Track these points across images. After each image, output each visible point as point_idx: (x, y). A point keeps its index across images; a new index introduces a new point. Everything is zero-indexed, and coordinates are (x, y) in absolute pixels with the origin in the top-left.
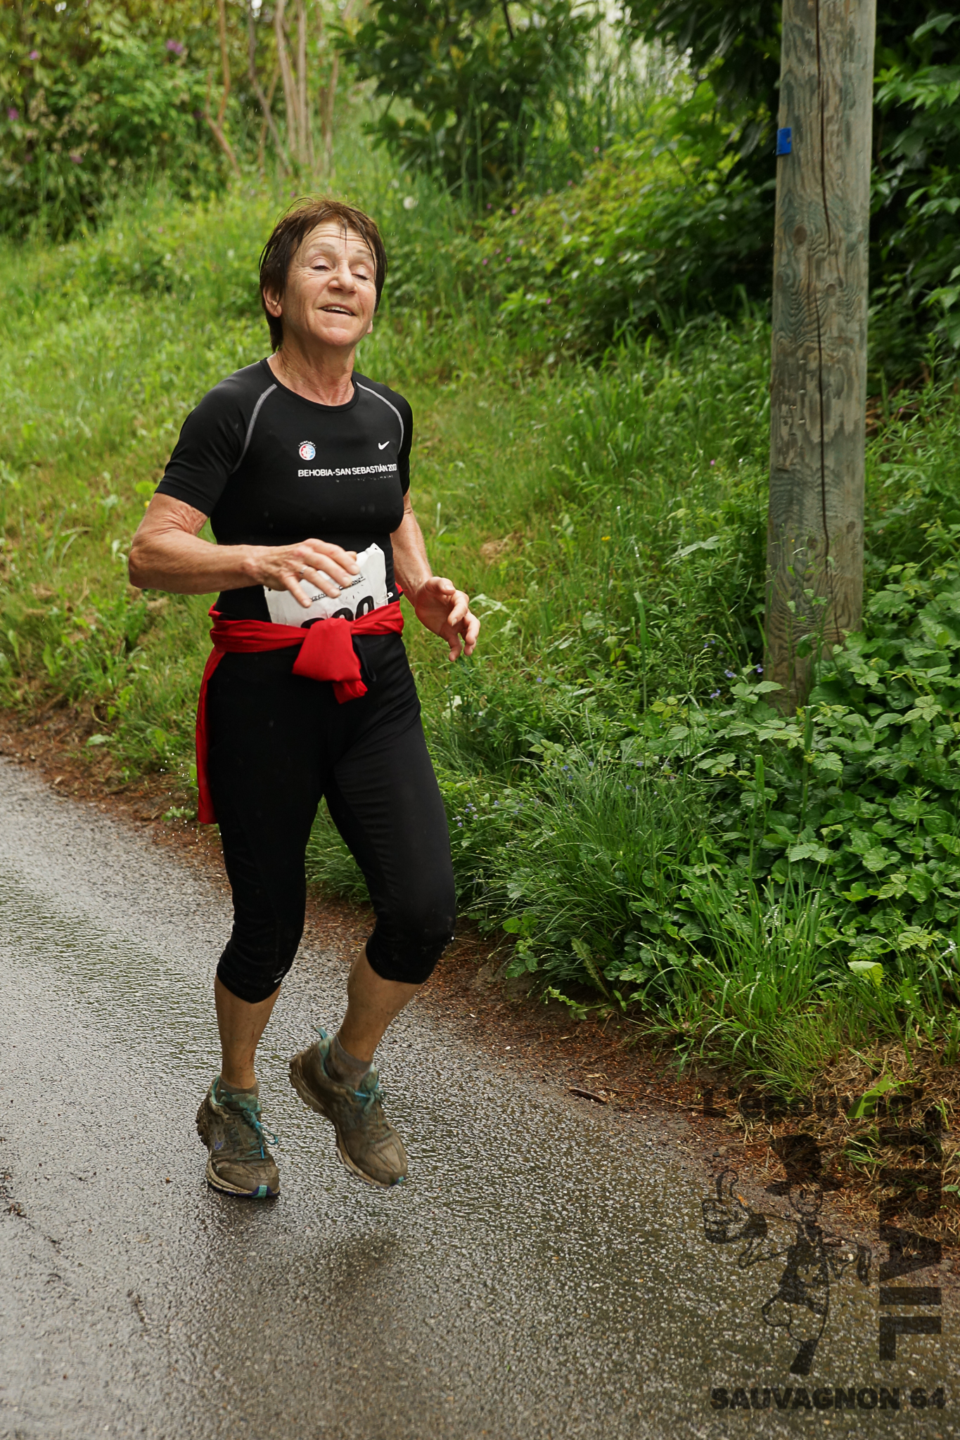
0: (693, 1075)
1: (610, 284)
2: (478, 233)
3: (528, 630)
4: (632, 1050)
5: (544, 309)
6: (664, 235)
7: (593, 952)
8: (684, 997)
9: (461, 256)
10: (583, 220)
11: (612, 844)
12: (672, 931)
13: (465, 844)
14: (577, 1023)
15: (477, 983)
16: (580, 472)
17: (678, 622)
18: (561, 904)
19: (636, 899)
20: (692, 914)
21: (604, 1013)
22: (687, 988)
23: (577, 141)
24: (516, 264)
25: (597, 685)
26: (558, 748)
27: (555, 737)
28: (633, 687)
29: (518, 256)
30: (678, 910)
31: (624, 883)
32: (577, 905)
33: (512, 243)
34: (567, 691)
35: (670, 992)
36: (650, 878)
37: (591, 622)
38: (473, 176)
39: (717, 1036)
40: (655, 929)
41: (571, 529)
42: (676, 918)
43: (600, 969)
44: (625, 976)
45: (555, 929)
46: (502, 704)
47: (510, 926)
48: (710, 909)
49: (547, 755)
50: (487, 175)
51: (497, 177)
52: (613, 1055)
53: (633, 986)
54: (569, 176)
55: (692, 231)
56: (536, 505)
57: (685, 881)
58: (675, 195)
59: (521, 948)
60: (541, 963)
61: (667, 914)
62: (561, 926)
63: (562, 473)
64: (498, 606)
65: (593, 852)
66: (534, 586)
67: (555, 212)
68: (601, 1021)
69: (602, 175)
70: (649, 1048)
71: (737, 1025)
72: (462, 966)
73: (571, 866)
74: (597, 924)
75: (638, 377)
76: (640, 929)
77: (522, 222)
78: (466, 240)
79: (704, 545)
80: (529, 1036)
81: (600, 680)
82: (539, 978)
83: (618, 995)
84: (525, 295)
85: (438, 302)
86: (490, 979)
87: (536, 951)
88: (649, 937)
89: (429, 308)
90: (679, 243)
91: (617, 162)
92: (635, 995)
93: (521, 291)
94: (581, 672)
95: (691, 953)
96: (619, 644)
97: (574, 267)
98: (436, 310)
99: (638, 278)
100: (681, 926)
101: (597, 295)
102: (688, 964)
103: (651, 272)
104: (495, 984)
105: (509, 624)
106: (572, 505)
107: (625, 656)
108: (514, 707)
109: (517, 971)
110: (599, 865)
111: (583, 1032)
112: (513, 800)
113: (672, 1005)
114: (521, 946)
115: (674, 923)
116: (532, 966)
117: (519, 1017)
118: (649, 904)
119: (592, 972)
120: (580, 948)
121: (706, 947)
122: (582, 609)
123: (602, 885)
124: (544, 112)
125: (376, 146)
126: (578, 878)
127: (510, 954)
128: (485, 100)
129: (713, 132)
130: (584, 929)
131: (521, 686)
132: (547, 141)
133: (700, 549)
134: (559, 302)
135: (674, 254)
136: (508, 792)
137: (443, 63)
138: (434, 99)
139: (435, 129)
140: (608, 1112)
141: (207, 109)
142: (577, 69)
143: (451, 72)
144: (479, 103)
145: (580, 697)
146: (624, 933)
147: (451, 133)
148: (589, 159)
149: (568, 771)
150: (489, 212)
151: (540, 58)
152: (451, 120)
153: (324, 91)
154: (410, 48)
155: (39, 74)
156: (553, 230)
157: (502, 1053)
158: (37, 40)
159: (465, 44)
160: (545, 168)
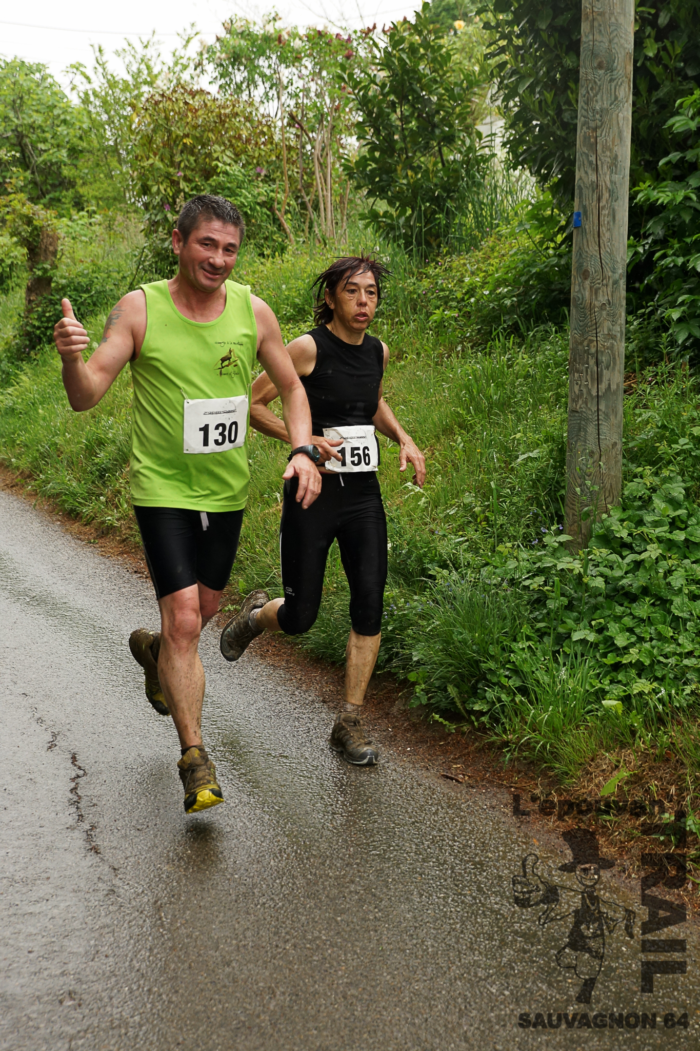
0: (514, 766)
1: (492, 305)
2: (421, 276)
3: (435, 503)
4: (480, 750)
5: (456, 319)
6: (523, 279)
7: (460, 693)
8: (510, 720)
9: (411, 289)
10: (479, 269)
11: (472, 630)
12: (504, 681)
13: (390, 628)
14: (450, 734)
15: (395, 710)
16: (469, 412)
17: (515, 499)
18: (442, 665)
19: (485, 662)
20: (516, 671)
21: (465, 729)
22: (512, 714)
23: (479, 225)
24: (442, 294)
25: (469, 536)
26: (445, 572)
27: (444, 566)
28: (490, 537)
29: (443, 290)
30: (508, 669)
31: (478, 652)
32: (451, 665)
33: (440, 282)
34: (451, 539)
35: (502, 717)
36: (493, 650)
37: (468, 498)
38: (419, 244)
39: (528, 743)
40: (495, 680)
41: (462, 445)
42: (507, 673)
43: (463, 703)
44: (476, 708)
45: (437, 679)
46: (416, 547)
47: (412, 677)
48: (526, 668)
49: (439, 576)
50: (428, 244)
51: (434, 244)
52: (468, 754)
53: (482, 713)
54: (474, 244)
55: (538, 276)
56: (443, 431)
57: (513, 652)
58: (528, 254)
59: (418, 690)
60: (429, 699)
61: (502, 671)
62: (441, 677)
63: (458, 412)
65: (461, 634)
66: (439, 478)
67: (465, 265)
68: (463, 734)
69: (491, 244)
70: (490, 749)
71: (539, 737)
72: (386, 700)
73: (447, 642)
74: (461, 676)
75: (504, 359)
76: (487, 680)
77: (446, 270)
78: (413, 280)
79: (531, 454)
80: (421, 742)
81: (471, 533)
82: (430, 708)
83: (473, 718)
84: (444, 311)
85: (398, 316)
86: (402, 708)
87: (427, 692)
88: (491, 684)
89: (392, 319)
90: (531, 282)
91: (500, 237)
92: (483, 719)
93: (441, 309)
94: (461, 528)
95: (515, 694)
96: (483, 512)
97: (472, 296)
98: (397, 320)
99: (508, 302)
100: (509, 678)
101: (485, 312)
102: (513, 700)
103: (515, 299)
104: (405, 711)
105: (423, 500)
106: (463, 431)
107: (486, 519)
108: (422, 548)
109: (415, 703)
110: (464, 642)
111: (453, 740)
112: (418, 602)
113: (503, 724)
114: (418, 689)
115: (506, 676)
116: (424, 701)
117: (417, 731)
118: (492, 665)
119: (459, 704)
120: (451, 689)
121: (523, 691)
122: (464, 491)
123: (465, 653)
124: (462, 209)
125: (366, 226)
126: (451, 649)
127: (412, 693)
128: (427, 201)
129: (552, 219)
130: (454, 679)
131: (426, 536)
132: (461, 225)
133: (529, 457)
134: (463, 316)
135: (528, 289)
136: (416, 597)
137: (404, 179)
138: (398, 199)
139: (399, 217)
140: (463, 788)
141: (276, 206)
142: (479, 185)
143: (408, 184)
144: (424, 203)
145: (460, 543)
146: (477, 682)
147: (408, 219)
148: (485, 235)
149: (449, 586)
150: (427, 264)
151: (458, 178)
152: (409, 212)
153: (342, 196)
154: (386, 171)
155: (183, 185)
156: (463, 276)
157: (404, 752)
158: (182, 165)
159: (416, 169)
160: (460, 240)
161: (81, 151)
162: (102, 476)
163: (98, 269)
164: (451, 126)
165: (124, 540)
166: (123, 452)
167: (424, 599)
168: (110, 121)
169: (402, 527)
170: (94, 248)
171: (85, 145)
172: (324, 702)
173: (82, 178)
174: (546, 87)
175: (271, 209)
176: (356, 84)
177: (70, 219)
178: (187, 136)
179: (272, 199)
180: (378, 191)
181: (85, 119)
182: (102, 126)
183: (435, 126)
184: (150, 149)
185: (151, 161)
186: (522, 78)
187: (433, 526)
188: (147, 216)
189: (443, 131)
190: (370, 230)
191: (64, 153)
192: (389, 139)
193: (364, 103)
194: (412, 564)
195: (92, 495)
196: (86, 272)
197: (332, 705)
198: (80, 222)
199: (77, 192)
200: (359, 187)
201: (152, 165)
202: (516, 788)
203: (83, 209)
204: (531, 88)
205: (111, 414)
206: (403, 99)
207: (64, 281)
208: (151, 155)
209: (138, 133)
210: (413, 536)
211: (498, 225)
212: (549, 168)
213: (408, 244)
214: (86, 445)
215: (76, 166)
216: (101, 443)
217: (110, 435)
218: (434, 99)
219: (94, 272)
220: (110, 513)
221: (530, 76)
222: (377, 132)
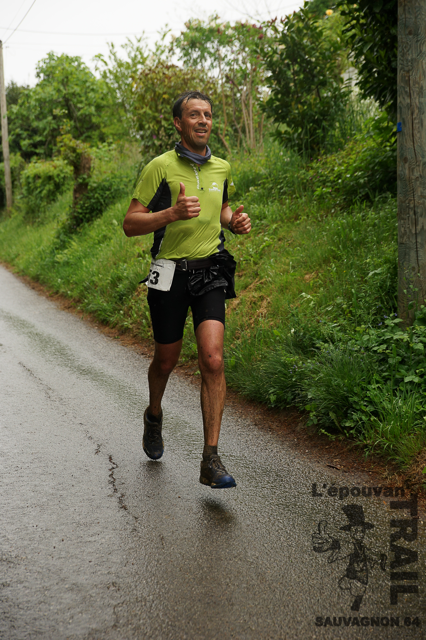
0: (371, 459)
1: (352, 183)
2: (308, 169)
3: (319, 304)
4: (350, 451)
5: (330, 193)
6: (371, 166)
7: (337, 416)
8: (368, 432)
9: (303, 176)
10: (344, 162)
11: (343, 378)
12: (363, 408)
13: (294, 380)
14: (332, 441)
15: (298, 428)
16: (339, 249)
17: (368, 299)
18: (325, 400)
19: (351, 397)
20: (371, 402)
21: (341, 438)
22: (369, 428)
23: (344, 135)
24: (321, 178)
25: (340, 323)
26: (326, 345)
27: (326, 341)
28: (353, 323)
29: (322, 176)
30: (366, 401)
31: (347, 392)
32: (331, 400)
33: (320, 171)
34: (329, 325)
35: (363, 430)
36: (356, 390)
37: (339, 300)
38: (307, 149)
39: (379, 445)
40: (358, 408)
41: (335, 269)
42: (365, 403)
43: (339, 422)
44: (347, 425)
45: (322, 409)
46: (308, 330)
47: (308, 407)
48: (376, 400)
49: (322, 347)
50: (312, 149)
51: (316, 149)
52: (343, 452)
53: (351, 428)
54: (341, 147)
55: (380, 164)
56: (324, 261)
57: (369, 390)
58: (373, 151)
59: (311, 415)
60: (319, 420)
61: (362, 402)
62: (325, 407)
63: (332, 249)
64: (309, 296)
65: (336, 381)
66: (322, 289)
67: (335, 160)
68: (340, 441)
69: (351, 146)
70: (356, 450)
71: (386, 441)
72: (293, 423)
73: (328, 386)
74: (337, 406)
75: (360, 215)
76: (353, 408)
77: (323, 164)
78: (304, 171)
79: (376, 271)
80: (315, 447)
81: (342, 321)
82: (319, 426)
83: (346, 431)
84: (322, 188)
85: (295, 193)
86: (303, 427)
87: (317, 416)
88: (356, 410)
89: (292, 196)
90: (376, 168)
91: (356, 141)
92: (351, 431)
93: (321, 187)
94: (336, 318)
95: (370, 416)
96: (349, 307)
97: (339, 178)
98: (294, 196)
99: (362, 181)
100: (367, 406)
101: (348, 188)
102: (369, 420)
103: (366, 179)
104: (304, 429)
105: (312, 302)
106: (335, 260)
107: (351, 312)
108: (312, 331)
109: (310, 424)
110: (338, 385)
111: (333, 445)
112: (310, 364)
113: (364, 434)
115: (365, 405)
116: (315, 422)
117: (311, 440)
118: (356, 399)
119: (336, 423)
120: (332, 415)
121: (375, 413)
122: (337, 296)
123: (339, 392)
124: (332, 126)
125: (274, 141)
126: (331, 390)
127: (308, 417)
128: (311, 122)
129: (388, 128)
130: (333, 408)
131: (314, 324)
132: (333, 136)
133: (375, 273)
134: (335, 191)
135: (374, 172)
136: (309, 361)
137: (296, 110)
138: (294, 123)
139: (294, 133)
140: (340, 473)
141: (219, 132)
142: (343, 110)
143: (299, 113)
144: (309, 124)
145: (334, 327)
146: (347, 409)
147: (300, 134)
148: (347, 141)
149: (329, 353)
150: (312, 161)
151: (330, 107)
152: (300, 130)
153: (259, 123)
154: (285, 105)
155: (164, 123)
156: (334, 166)
157: (304, 453)
158: (163, 111)
159: (303, 104)
160: (332, 145)
161: (103, 107)
162: (121, 299)
163: (115, 177)
164: (324, 76)
165: (135, 336)
166: (133, 283)
167: (313, 361)
168: (119, 88)
169: (299, 319)
170: (113, 165)
171: (104, 103)
172: (256, 425)
173: (104, 123)
174: (380, 47)
175: (216, 134)
176: (265, 55)
177: (98, 148)
178: (165, 93)
179: (217, 128)
180: (280, 118)
181: (105, 87)
182: (115, 91)
183: (314, 76)
184: (144, 102)
185: (144, 110)
186: (366, 43)
187: (318, 318)
188: (143, 143)
189: (319, 79)
190: (277, 143)
191: (93, 109)
192: (287, 86)
193: (270, 66)
194: (307, 342)
195: (115, 310)
196: (108, 179)
197: (260, 426)
198: (104, 149)
199: (101, 132)
200: (269, 117)
201: (145, 112)
202: (373, 472)
203: (104, 141)
204: (371, 49)
205: (125, 262)
206: (294, 61)
207: (95, 185)
208: (144, 106)
209: (136, 94)
210: (307, 324)
211: (355, 134)
212: (385, 96)
213: (300, 150)
214: (111, 281)
215: (100, 116)
216: (120, 279)
217: (125, 274)
218: (313, 60)
219: (112, 178)
220: (126, 320)
221: (371, 41)
222: (279, 83)
